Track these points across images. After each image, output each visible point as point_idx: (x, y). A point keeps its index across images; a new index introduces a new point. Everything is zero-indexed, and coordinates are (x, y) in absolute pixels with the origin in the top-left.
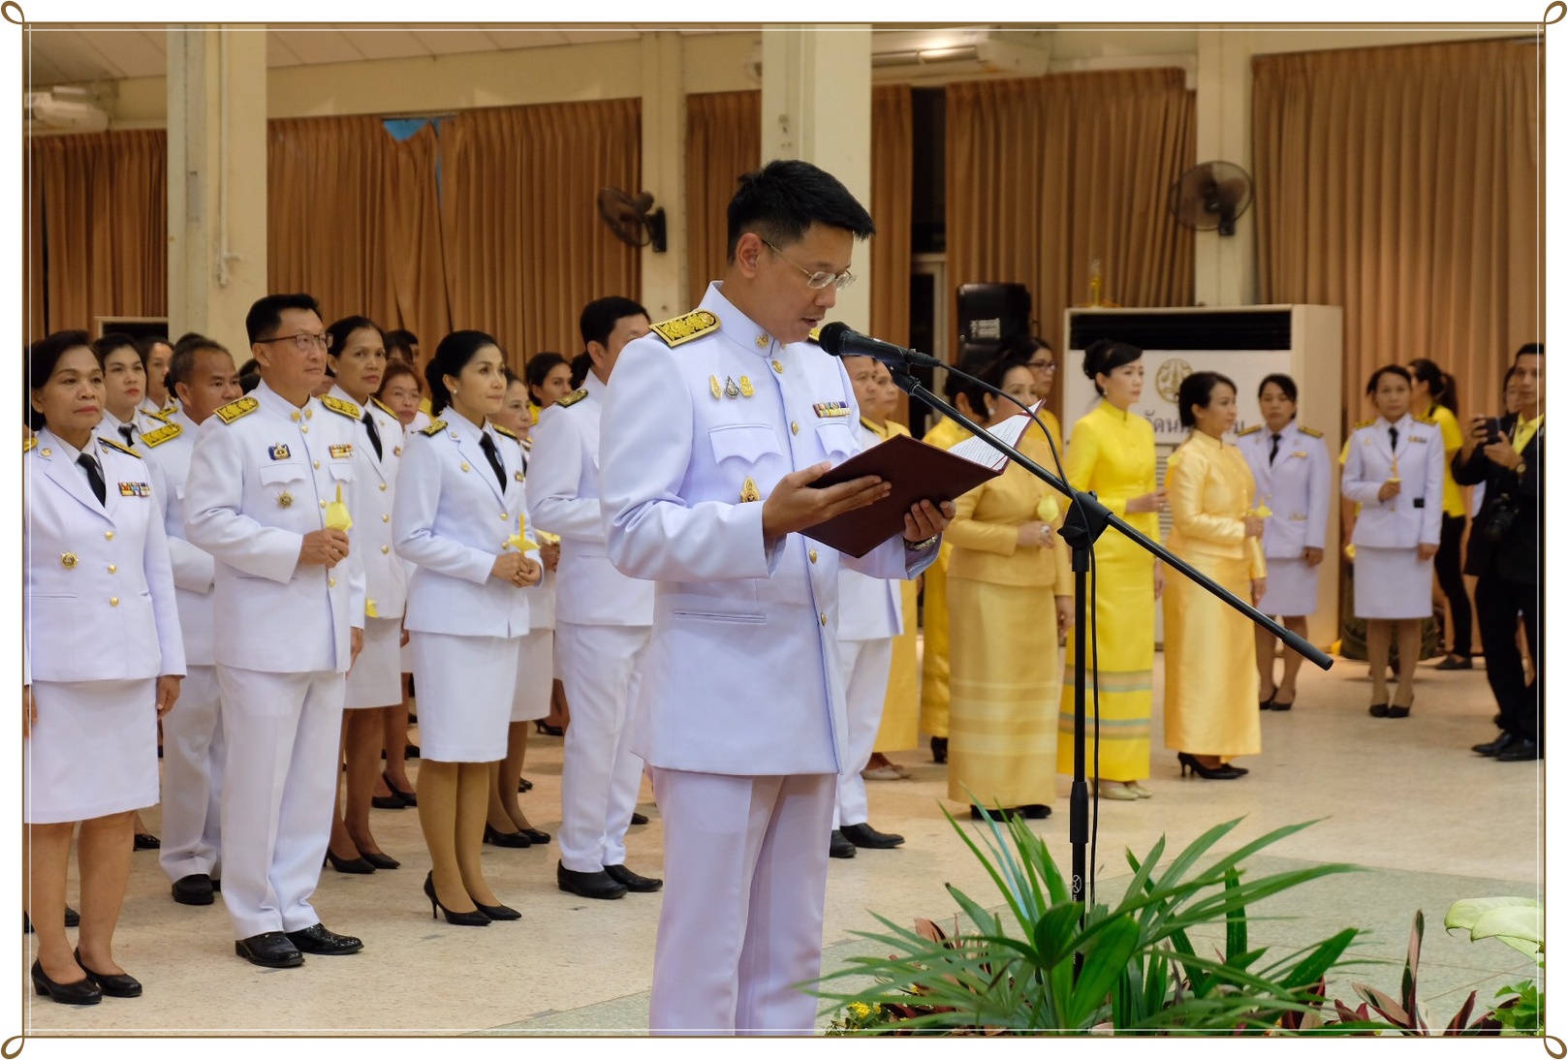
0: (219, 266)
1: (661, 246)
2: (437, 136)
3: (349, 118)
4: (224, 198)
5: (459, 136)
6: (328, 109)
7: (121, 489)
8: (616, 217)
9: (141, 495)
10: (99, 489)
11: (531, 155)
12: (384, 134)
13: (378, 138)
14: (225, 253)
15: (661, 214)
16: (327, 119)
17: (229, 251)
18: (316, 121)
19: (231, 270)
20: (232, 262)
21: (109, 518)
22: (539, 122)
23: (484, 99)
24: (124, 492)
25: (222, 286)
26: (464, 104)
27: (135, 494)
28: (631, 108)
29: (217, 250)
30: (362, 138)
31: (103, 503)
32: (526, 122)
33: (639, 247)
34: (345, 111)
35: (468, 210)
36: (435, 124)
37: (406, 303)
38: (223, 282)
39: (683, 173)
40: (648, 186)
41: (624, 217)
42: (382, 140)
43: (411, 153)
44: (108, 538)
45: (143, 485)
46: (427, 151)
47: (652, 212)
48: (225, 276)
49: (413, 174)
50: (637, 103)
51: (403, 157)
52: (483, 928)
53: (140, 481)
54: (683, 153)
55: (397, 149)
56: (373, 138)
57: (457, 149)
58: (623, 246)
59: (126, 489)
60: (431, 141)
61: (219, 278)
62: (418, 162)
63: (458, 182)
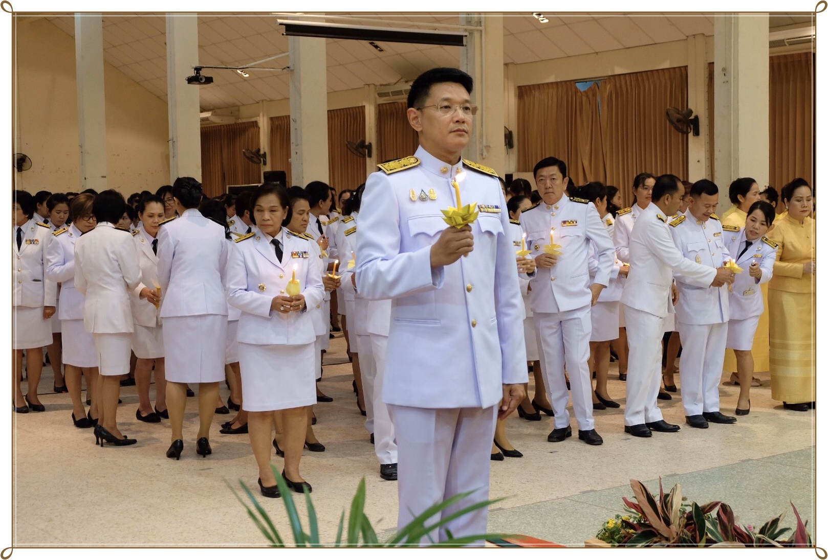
0: (482, 150)
1: (697, 133)
2: (599, 88)
3: (561, 82)
4: (484, 119)
5: (608, 87)
6: (552, 79)
7: (292, 255)
8: (675, 121)
9: (303, 257)
10: (279, 254)
11: (639, 94)
12: (576, 88)
13: (574, 90)
14: (484, 144)
15: (697, 118)
16: (552, 83)
17: (486, 143)
18: (548, 84)
19: (488, 151)
20: (488, 147)
21: (282, 268)
22: (643, 79)
23: (618, 71)
24: (294, 256)
25: (484, 159)
26: (610, 74)
27: (299, 257)
28: (683, 69)
29: (481, 143)
30: (567, 90)
31: (280, 262)
32: (637, 80)
33: (687, 134)
34: (559, 80)
35: (612, 119)
36: (598, 82)
37: (586, 164)
38: (484, 157)
39: (707, 99)
40: (691, 106)
41: (679, 121)
42: (576, 92)
43: (587, 96)
44: (281, 277)
45: (305, 252)
46: (594, 95)
47: (692, 117)
48: (485, 153)
49: (588, 105)
50: (686, 67)
51: (584, 98)
52: (500, 461)
53: (303, 251)
54: (706, 90)
55: (582, 95)
56: (571, 91)
57: (607, 94)
58: (680, 134)
59: (295, 255)
60: (596, 91)
61: (482, 155)
62: (591, 101)
63: (608, 108)
